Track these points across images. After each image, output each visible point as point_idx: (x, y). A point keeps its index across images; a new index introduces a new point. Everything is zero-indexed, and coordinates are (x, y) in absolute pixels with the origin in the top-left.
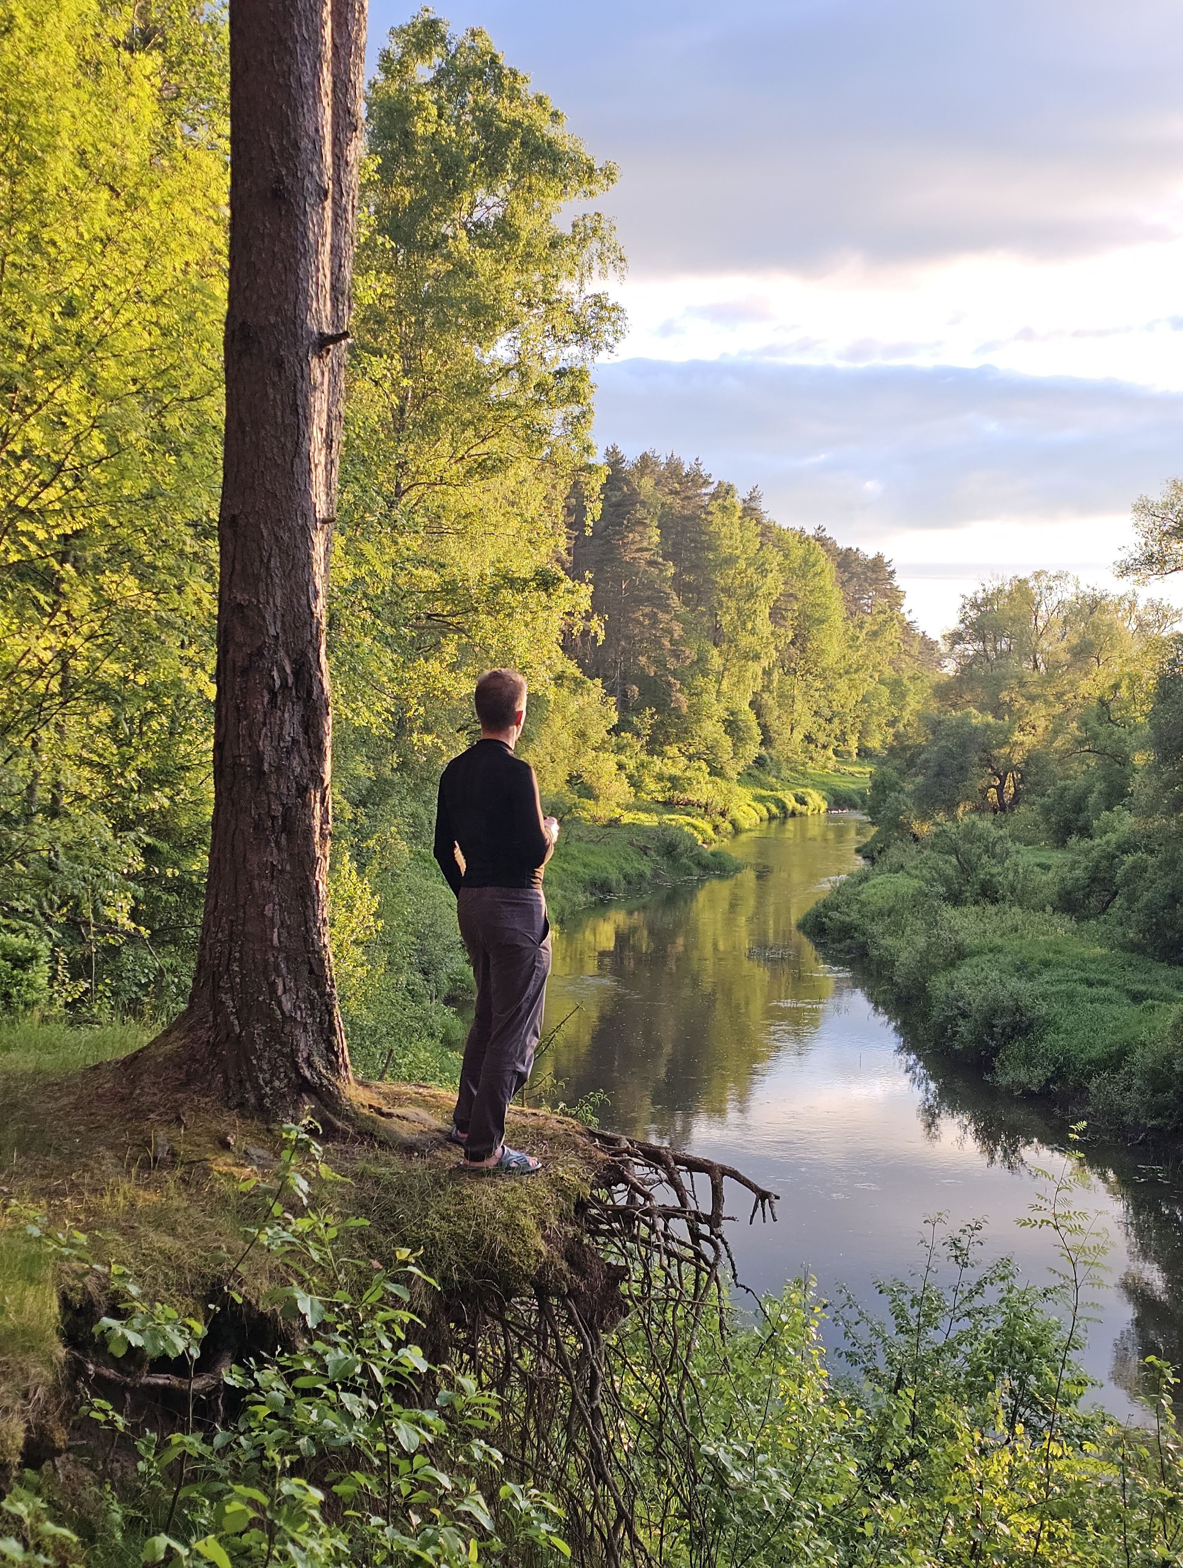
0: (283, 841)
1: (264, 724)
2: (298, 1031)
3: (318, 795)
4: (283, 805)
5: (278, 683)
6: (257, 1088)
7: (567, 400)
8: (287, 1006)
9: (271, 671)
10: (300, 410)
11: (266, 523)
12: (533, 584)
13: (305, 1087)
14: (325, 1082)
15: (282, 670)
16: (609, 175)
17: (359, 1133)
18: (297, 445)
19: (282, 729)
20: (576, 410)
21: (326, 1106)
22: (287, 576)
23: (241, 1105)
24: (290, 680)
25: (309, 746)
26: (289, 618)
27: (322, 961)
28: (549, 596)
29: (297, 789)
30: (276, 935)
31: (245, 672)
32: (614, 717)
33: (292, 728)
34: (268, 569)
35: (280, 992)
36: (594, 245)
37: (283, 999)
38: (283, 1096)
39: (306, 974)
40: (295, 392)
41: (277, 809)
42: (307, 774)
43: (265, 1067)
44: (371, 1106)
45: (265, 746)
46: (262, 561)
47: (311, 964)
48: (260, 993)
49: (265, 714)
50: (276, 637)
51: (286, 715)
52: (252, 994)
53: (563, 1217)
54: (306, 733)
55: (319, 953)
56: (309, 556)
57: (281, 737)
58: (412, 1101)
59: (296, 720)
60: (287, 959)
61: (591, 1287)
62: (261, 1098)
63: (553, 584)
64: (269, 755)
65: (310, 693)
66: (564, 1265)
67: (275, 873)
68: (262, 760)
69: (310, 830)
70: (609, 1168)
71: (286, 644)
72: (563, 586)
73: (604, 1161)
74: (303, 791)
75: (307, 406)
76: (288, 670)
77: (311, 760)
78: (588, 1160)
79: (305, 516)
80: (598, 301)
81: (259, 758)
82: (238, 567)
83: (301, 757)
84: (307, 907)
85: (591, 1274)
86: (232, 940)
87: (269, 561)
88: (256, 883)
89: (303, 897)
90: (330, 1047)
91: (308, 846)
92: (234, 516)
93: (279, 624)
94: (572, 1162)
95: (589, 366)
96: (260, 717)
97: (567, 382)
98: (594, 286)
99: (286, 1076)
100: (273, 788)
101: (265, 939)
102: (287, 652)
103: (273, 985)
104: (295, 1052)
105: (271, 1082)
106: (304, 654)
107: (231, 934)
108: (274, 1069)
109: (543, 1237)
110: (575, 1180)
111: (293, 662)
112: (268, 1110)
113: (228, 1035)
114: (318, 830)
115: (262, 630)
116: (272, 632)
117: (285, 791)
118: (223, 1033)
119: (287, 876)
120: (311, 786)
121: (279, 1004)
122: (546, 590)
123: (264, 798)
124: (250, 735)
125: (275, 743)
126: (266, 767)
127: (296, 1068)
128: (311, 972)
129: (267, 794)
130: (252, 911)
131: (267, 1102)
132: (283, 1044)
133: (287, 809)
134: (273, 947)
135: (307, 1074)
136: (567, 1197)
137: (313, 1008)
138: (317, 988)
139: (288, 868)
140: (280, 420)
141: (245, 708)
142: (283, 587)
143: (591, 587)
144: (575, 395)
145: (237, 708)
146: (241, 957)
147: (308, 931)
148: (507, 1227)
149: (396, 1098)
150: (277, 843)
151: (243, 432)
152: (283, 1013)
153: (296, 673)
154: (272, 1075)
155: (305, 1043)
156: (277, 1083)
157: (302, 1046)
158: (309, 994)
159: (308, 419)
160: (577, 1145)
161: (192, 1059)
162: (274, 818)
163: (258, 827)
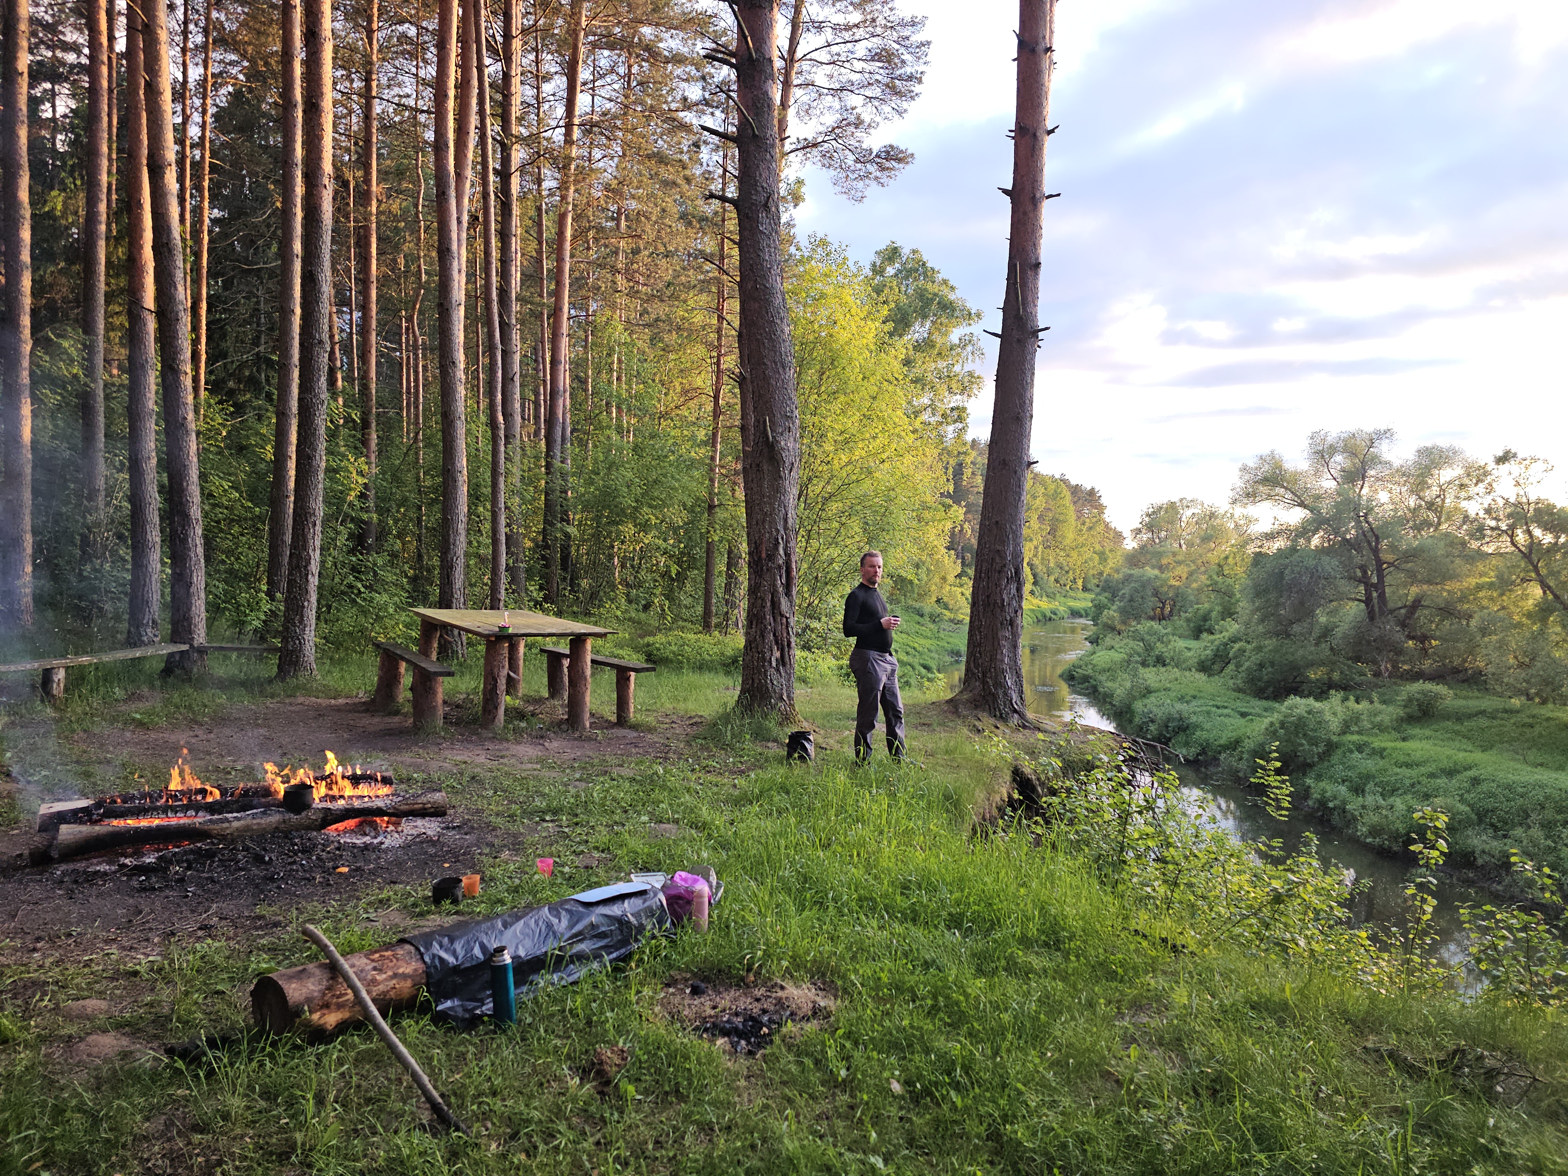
0: (1010, 629)
1: (1005, 589)
2: (1013, 692)
5: (1010, 575)
6: (999, 710)
8: (1010, 684)
9: (1008, 572)
14: (1021, 710)
19: (1010, 591)
20: (960, 426)
21: (1022, 718)
23: (996, 715)
24: (1014, 575)
25: (1018, 597)
29: (1015, 612)
35: (1007, 679)
36: (969, 348)
37: (1008, 682)
38: (1009, 713)
39: (1015, 673)
42: (1018, 606)
43: (1002, 703)
45: (1005, 597)
47: (1016, 670)
48: (1001, 679)
49: (1005, 586)
51: (1012, 586)
52: (998, 680)
54: (1017, 593)
57: (1010, 594)
59: (1014, 588)
60: (1010, 668)
62: (1001, 713)
64: (1006, 600)
65: (1019, 579)
68: (1003, 601)
77: (1019, 601)
80: (971, 374)
83: (1016, 600)
86: (991, 661)
88: (1001, 642)
98: (968, 367)
99: (1009, 707)
100: (1007, 610)
102: (1013, 565)
103: (1005, 677)
104: (1011, 699)
105: (1004, 709)
106: (1018, 566)
111: (1015, 569)
112: (1004, 718)
113: (989, 693)
115: (1005, 558)
116: (1009, 559)
117: (1011, 612)
119: (1010, 640)
125: (1008, 596)
126: (1005, 604)
127: (1012, 705)
129: (1005, 613)
130: (998, 651)
131: (1004, 715)
132: (1008, 696)
133: (1011, 618)
134: (1005, 664)
135: (1016, 707)
137: (1017, 684)
138: (1018, 678)
139: (1011, 637)
141: (998, 584)
152: (1008, 686)
153: (1015, 572)
154: (1004, 706)
157: (1014, 697)
158: (1016, 680)
163: (1002, 623)
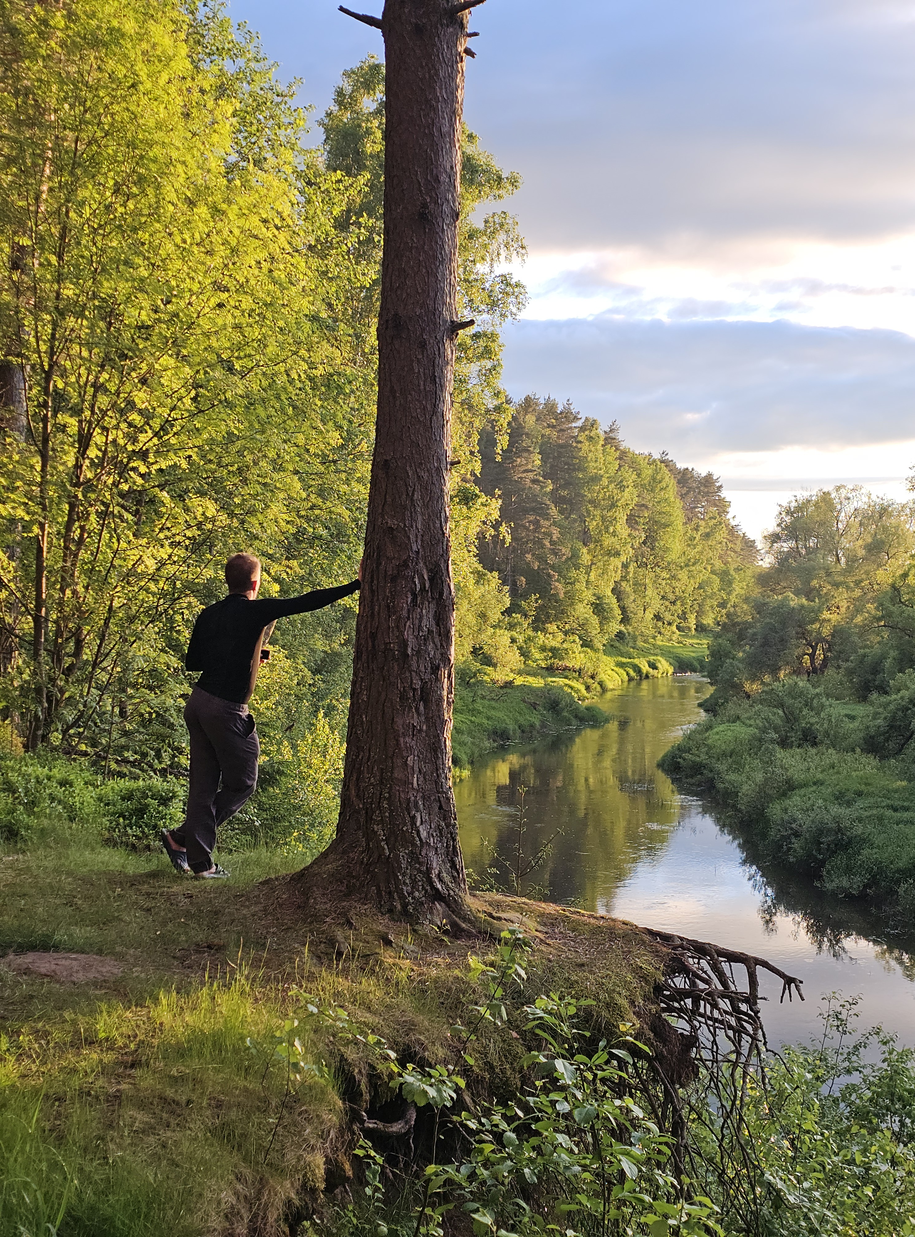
0: (422, 708)
1: (408, 618)
2: (432, 854)
3: (446, 672)
4: (422, 680)
5: (418, 586)
6: (402, 897)
7: (480, 357)
8: (424, 834)
9: (414, 578)
10: (437, 380)
11: (411, 466)
12: (457, 500)
13: (438, 896)
14: (452, 893)
15: (421, 577)
16: (514, 182)
17: (480, 932)
18: (435, 406)
19: (420, 622)
20: (489, 364)
21: (453, 912)
22: (426, 506)
23: (391, 911)
24: (427, 585)
25: (440, 635)
26: (426, 538)
27: (448, 799)
28: (469, 508)
29: (432, 668)
30: (415, 779)
31: (394, 579)
32: (508, 602)
33: (428, 622)
34: (412, 500)
35: (418, 824)
36: (501, 237)
37: (421, 830)
38: (422, 904)
40: (434, 366)
41: (418, 684)
42: (438, 656)
43: (407, 881)
44: (485, 912)
45: (409, 635)
46: (407, 495)
47: (440, 802)
48: (405, 824)
49: (409, 610)
50: (418, 553)
51: (424, 611)
52: (399, 825)
53: (646, 998)
54: (438, 624)
55: (446, 793)
56: (442, 491)
57: (420, 628)
58: (512, 908)
59: (431, 616)
60: (423, 798)
61: (670, 1052)
62: (405, 906)
63: (472, 499)
64: (412, 642)
65: (441, 594)
66: (652, 1035)
67: (415, 731)
68: (406, 646)
69: (441, 698)
70: (673, 959)
71: (425, 558)
72: (480, 501)
73: (668, 954)
74: (435, 669)
75: (442, 376)
76: (426, 577)
77: (441, 644)
78: (656, 953)
79: (439, 460)
80: (505, 280)
81: (404, 644)
82: (389, 500)
83: (434, 643)
84: (438, 758)
85: (670, 1042)
86: (382, 783)
87: (413, 494)
88: (402, 740)
89: (435, 751)
90: (453, 866)
91: (439, 711)
92: (386, 461)
93: (419, 542)
94: (645, 955)
95: (498, 330)
96: (405, 613)
97: (482, 343)
98: (501, 268)
99: (423, 888)
100: (414, 666)
101: (407, 783)
102: (425, 563)
103: (414, 818)
104: (429, 870)
105: (412, 893)
106: (437, 565)
107: (382, 778)
108: (414, 882)
109: (634, 1013)
110: (652, 970)
111: (430, 571)
112: (411, 915)
113: (380, 856)
114: (445, 698)
115: (407, 547)
116: (415, 548)
117: (423, 669)
118: (376, 855)
119: (424, 734)
120: (442, 665)
121: (418, 832)
122: (466, 504)
123: (408, 674)
124: (398, 627)
125: (416, 633)
126: (409, 651)
127: (431, 882)
128: (441, 808)
129: (410, 672)
130: (399, 762)
131: (410, 909)
132: (421, 864)
133: (424, 683)
134: (413, 788)
135: (439, 886)
136: (647, 982)
137: (441, 835)
138: (444, 820)
139: (424, 728)
140: (422, 387)
141: (393, 607)
142: (423, 514)
143: (500, 501)
144: (487, 352)
145: (388, 606)
146: (390, 796)
147: (438, 776)
148: (608, 1005)
149: (498, 905)
150: (417, 709)
151: (394, 397)
152: (421, 840)
153: (431, 579)
154: (413, 888)
155: (437, 864)
156: (417, 894)
157: (435, 865)
158: (439, 826)
159: (442, 387)
160: (644, 942)
161: (349, 875)
162: (414, 690)
163: (403, 697)
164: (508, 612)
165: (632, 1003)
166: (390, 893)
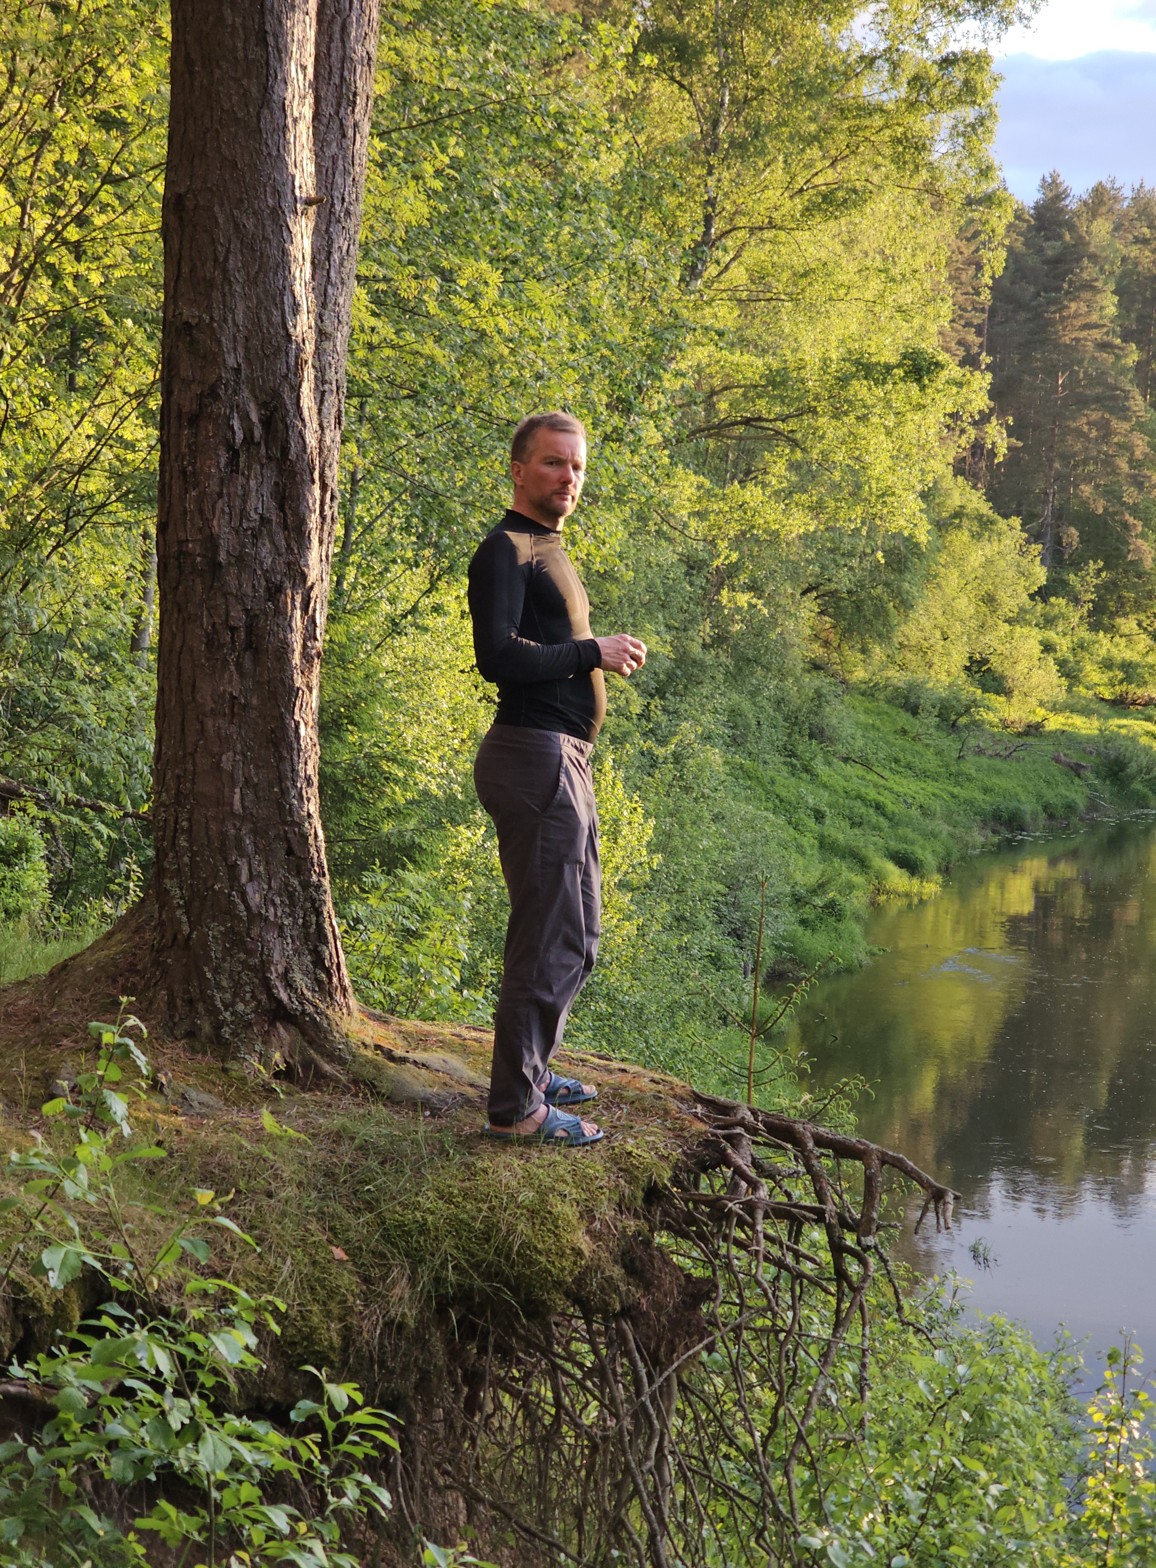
0: (247, 664)
1: (220, 495)
2: (271, 936)
3: (298, 599)
4: (247, 611)
5: (240, 436)
6: (213, 1012)
7: (958, 100)
8: (255, 899)
9: (229, 419)
10: (271, 40)
11: (222, 205)
12: (900, 372)
13: (281, 1015)
14: (310, 1009)
15: (245, 418)
17: (355, 1082)
18: (266, 90)
19: (245, 502)
21: (311, 1043)
22: (252, 281)
23: (191, 1035)
24: (258, 432)
25: (286, 528)
26: (255, 342)
27: (304, 837)
28: (923, 388)
29: (268, 589)
30: (237, 797)
31: (194, 420)
32: (1041, 575)
33: (260, 502)
34: (225, 271)
35: (244, 878)
37: (249, 889)
38: (249, 1025)
39: (282, 855)
40: (262, 13)
41: (238, 617)
42: (282, 568)
43: (225, 983)
44: (378, 1047)
45: (221, 526)
46: (216, 260)
47: (288, 841)
48: (216, 879)
49: (222, 481)
50: (237, 371)
51: (252, 483)
52: (205, 880)
53: (621, 1207)
54: (281, 508)
55: (300, 825)
56: (285, 253)
57: (244, 514)
58: (443, 1044)
59: (266, 491)
60: (254, 832)
61: (658, 1306)
62: (218, 1026)
63: (929, 371)
64: (227, 542)
65: (285, 450)
66: (617, 1272)
67: (236, 708)
68: (216, 547)
69: (285, 649)
70: (707, 1143)
71: (251, 381)
72: (944, 375)
73: (701, 1133)
74: (275, 592)
75: (280, 33)
76: (254, 417)
77: (289, 546)
78: (678, 1133)
79: (278, 194)
81: (212, 543)
82: (185, 270)
83: (272, 542)
84: (281, 759)
85: (658, 1288)
86: (178, 803)
87: (226, 259)
88: (210, 723)
89: (276, 745)
90: (318, 961)
91: (283, 670)
92: (180, 195)
93: (241, 350)
94: (651, 1133)
96: (213, 486)
97: (958, 73)
99: (253, 997)
100: (233, 588)
101: (222, 802)
102: (252, 392)
103: (233, 869)
104: (265, 965)
105: (233, 1004)
106: (276, 395)
107: (178, 793)
108: (237, 986)
109: (588, 1232)
110: (649, 1157)
111: (262, 405)
112: (226, 1044)
113: (175, 938)
114: (298, 648)
115: (213, 359)
116: (231, 361)
117: (249, 591)
118: (169, 936)
119: (254, 714)
120: (288, 584)
121: (243, 895)
122: (919, 381)
123: (220, 601)
124: (201, 512)
125: (235, 523)
126: (222, 557)
127: (268, 988)
128: (290, 852)
129: (225, 595)
131: (226, 1032)
132: (250, 953)
134: (233, 814)
135: (284, 996)
136: (632, 1180)
137: (292, 905)
138: (298, 874)
139: (255, 701)
140: (240, 54)
141: (194, 473)
142: (246, 297)
143: (989, 377)
145: (184, 473)
146: (191, 826)
147: (284, 792)
148: (533, 1213)
149: (422, 1041)
150: (239, 665)
151: (191, 73)
152: (248, 908)
153: (267, 423)
154: (235, 995)
155: (281, 952)
156: (240, 1007)
157: (276, 957)
158: (287, 885)
159: (282, 52)
160: (667, 1112)
161: (132, 969)
162: (233, 630)
163: (212, 642)
164: (1043, 594)
165: (588, 1214)
166: (190, 1002)
